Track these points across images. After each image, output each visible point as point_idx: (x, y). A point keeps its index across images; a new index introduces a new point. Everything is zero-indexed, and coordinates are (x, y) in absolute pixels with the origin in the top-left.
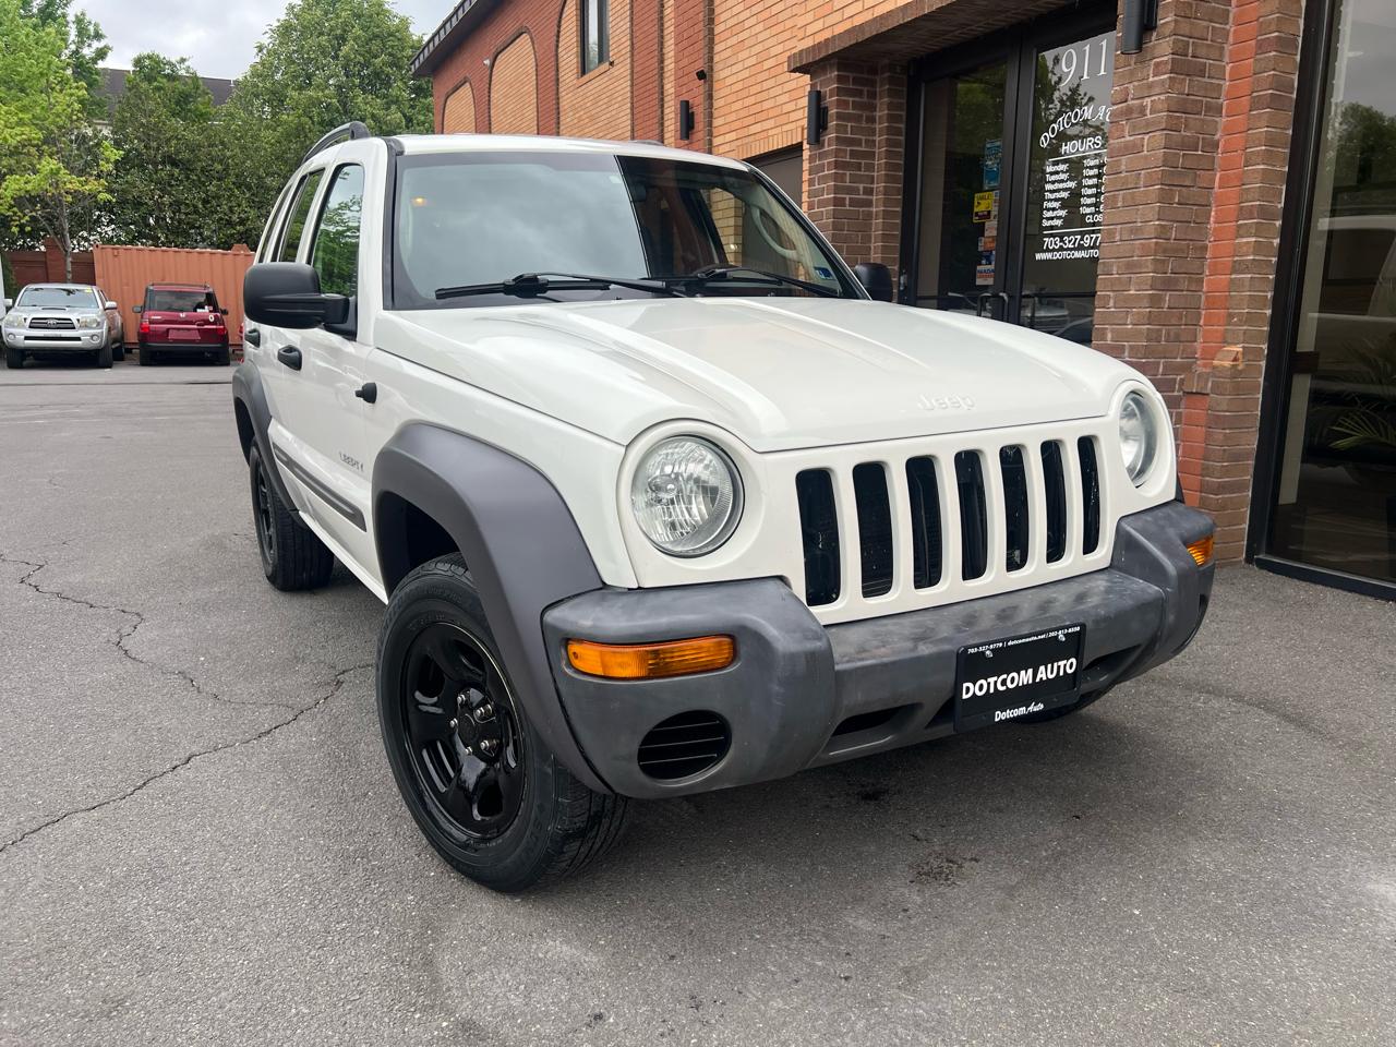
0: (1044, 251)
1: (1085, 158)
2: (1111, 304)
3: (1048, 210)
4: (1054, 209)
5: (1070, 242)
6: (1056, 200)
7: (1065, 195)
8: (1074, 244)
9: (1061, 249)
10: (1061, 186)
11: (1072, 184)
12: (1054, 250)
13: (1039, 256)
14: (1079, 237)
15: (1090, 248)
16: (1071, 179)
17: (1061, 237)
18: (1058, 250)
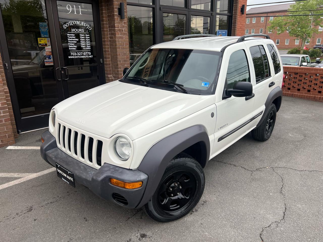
0: (71, 56)
1: (80, 34)
2: (122, 68)
3: (70, 45)
4: (72, 45)
5: (79, 54)
6: (72, 43)
7: (75, 42)
8: (81, 54)
9: (77, 55)
10: (73, 40)
11: (77, 40)
12: (74, 56)
13: (69, 57)
14: (82, 53)
15: (86, 55)
16: (76, 38)
17: (76, 52)
18: (76, 56)
